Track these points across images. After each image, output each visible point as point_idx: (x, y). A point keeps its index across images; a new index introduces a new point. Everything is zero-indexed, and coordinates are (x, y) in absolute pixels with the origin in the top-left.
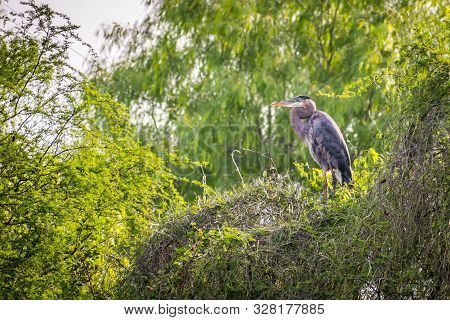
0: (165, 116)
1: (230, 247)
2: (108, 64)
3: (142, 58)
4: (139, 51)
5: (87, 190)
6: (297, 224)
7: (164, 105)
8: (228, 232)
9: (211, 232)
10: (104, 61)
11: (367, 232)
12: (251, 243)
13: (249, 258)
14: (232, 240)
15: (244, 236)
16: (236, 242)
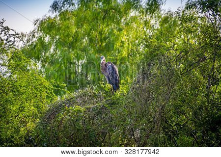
0: (40, 66)
1: (77, 113)
2: (19, 47)
3: (32, 45)
4: (31, 42)
5: (23, 94)
6: (101, 104)
7: (40, 62)
8: (76, 108)
9: (70, 108)
10: (18, 46)
11: (128, 107)
12: (85, 111)
13: (84, 117)
14: (78, 110)
15: (82, 109)
16: (79, 111)
